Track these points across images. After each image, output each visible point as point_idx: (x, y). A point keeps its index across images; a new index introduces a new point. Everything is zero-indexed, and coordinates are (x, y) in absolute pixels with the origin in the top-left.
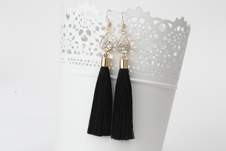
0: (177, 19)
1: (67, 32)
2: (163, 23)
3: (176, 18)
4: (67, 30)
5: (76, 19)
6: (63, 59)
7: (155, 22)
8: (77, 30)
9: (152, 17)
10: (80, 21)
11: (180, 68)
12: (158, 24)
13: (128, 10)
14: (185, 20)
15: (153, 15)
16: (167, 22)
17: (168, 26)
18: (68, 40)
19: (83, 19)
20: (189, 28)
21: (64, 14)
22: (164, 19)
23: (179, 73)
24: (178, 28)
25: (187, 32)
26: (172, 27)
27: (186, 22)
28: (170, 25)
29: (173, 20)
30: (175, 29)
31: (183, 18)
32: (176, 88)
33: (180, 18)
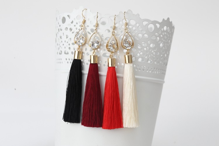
0: (164, 19)
1: (63, 35)
2: (151, 24)
3: (162, 19)
4: (63, 33)
5: (72, 22)
6: (60, 59)
7: (145, 23)
8: (73, 33)
9: (142, 18)
10: (76, 24)
11: (166, 64)
12: (147, 25)
13: (119, 13)
14: (170, 21)
15: (142, 17)
16: (154, 23)
17: (156, 27)
18: (65, 42)
19: (78, 23)
20: (173, 28)
21: (60, 19)
22: (152, 20)
23: (166, 68)
24: (165, 28)
25: (172, 32)
26: (160, 27)
27: (172, 22)
28: (158, 26)
29: (160, 21)
30: (162, 29)
31: (168, 19)
32: (164, 82)
33: (166, 19)
